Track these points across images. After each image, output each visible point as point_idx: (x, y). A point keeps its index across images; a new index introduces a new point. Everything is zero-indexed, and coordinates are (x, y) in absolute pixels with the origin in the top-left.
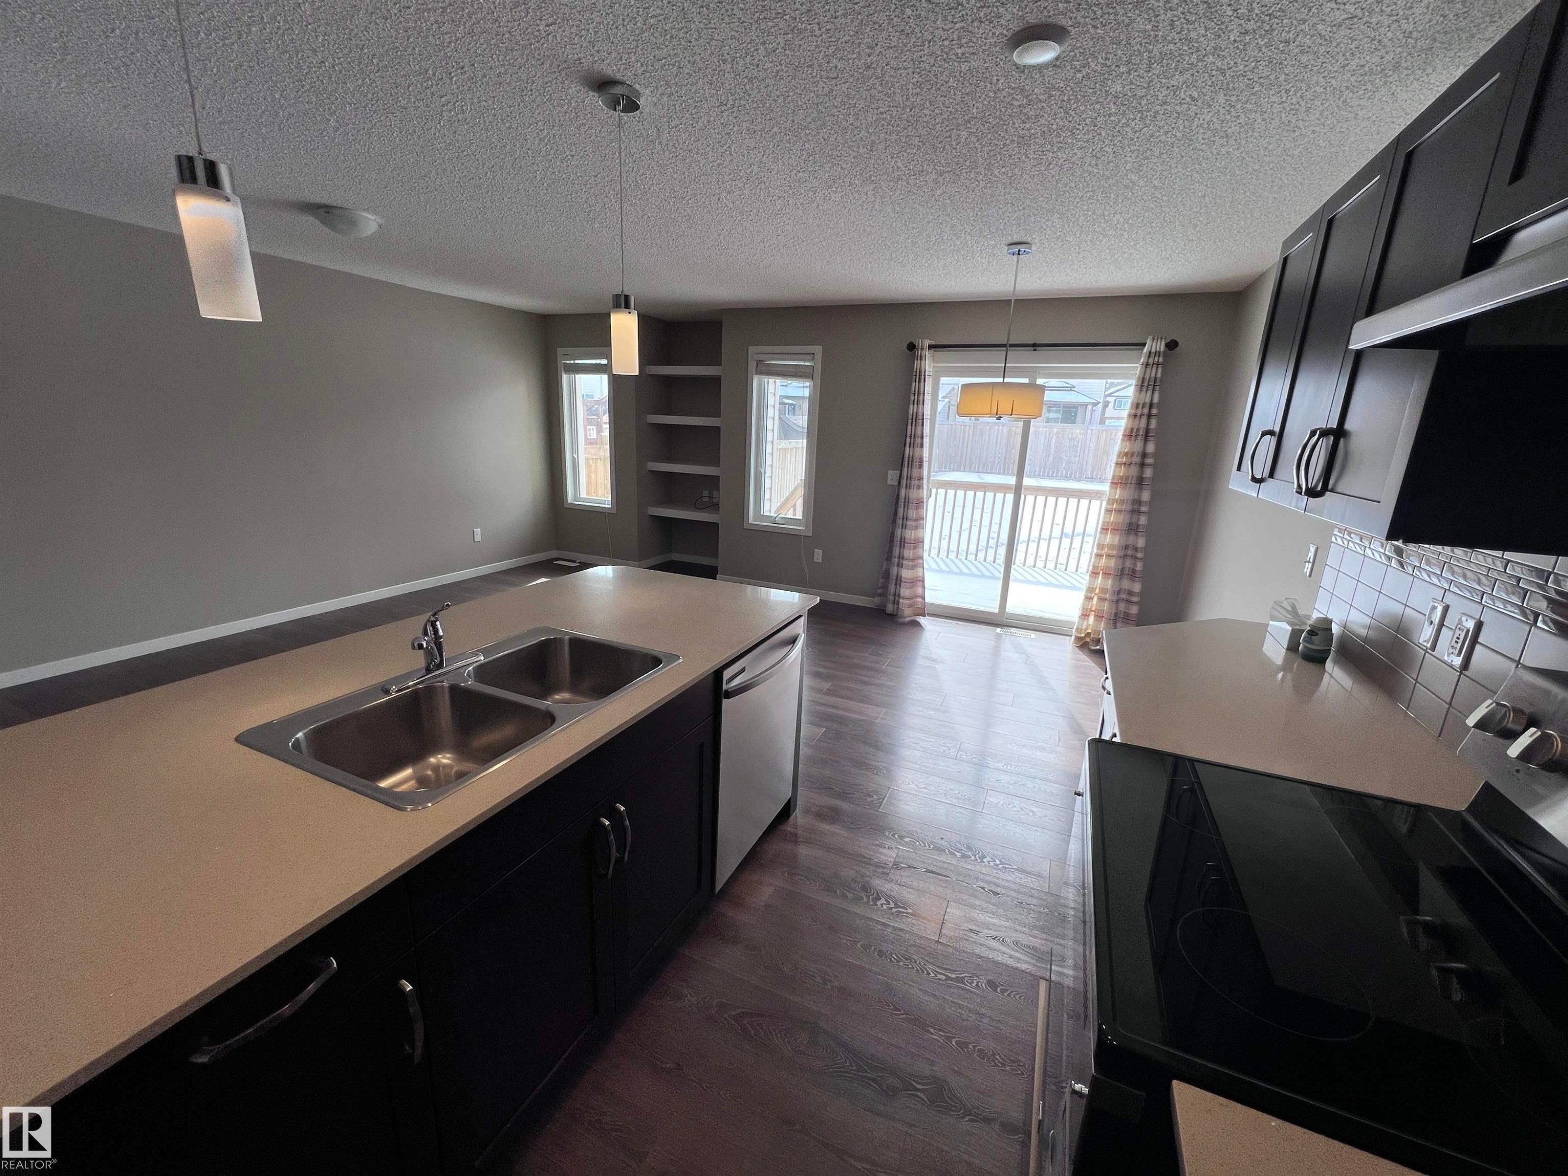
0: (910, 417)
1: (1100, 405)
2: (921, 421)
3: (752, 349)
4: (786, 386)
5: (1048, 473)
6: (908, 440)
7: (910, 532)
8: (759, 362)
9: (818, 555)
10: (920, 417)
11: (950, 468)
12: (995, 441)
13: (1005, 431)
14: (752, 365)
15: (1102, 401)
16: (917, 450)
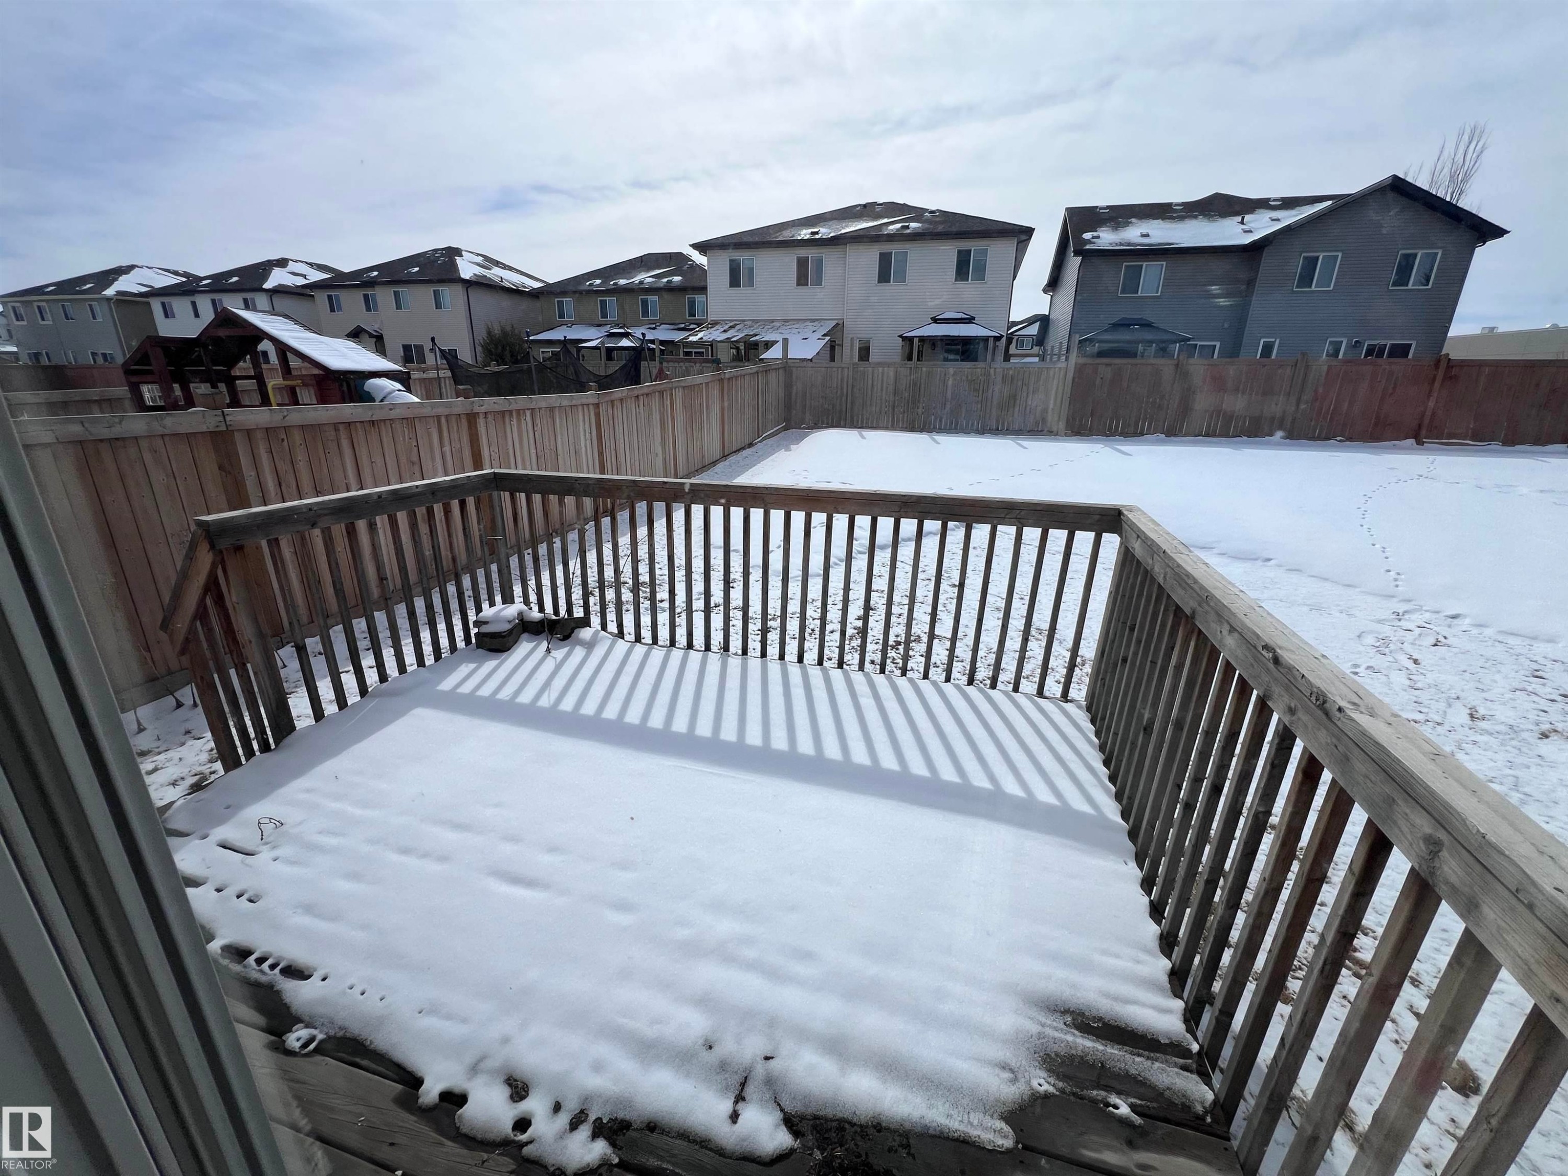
1: (1004, 339)
4: (654, 329)
5: (946, 424)
11: (828, 423)
12: (879, 387)
13: (892, 374)
15: (1005, 335)
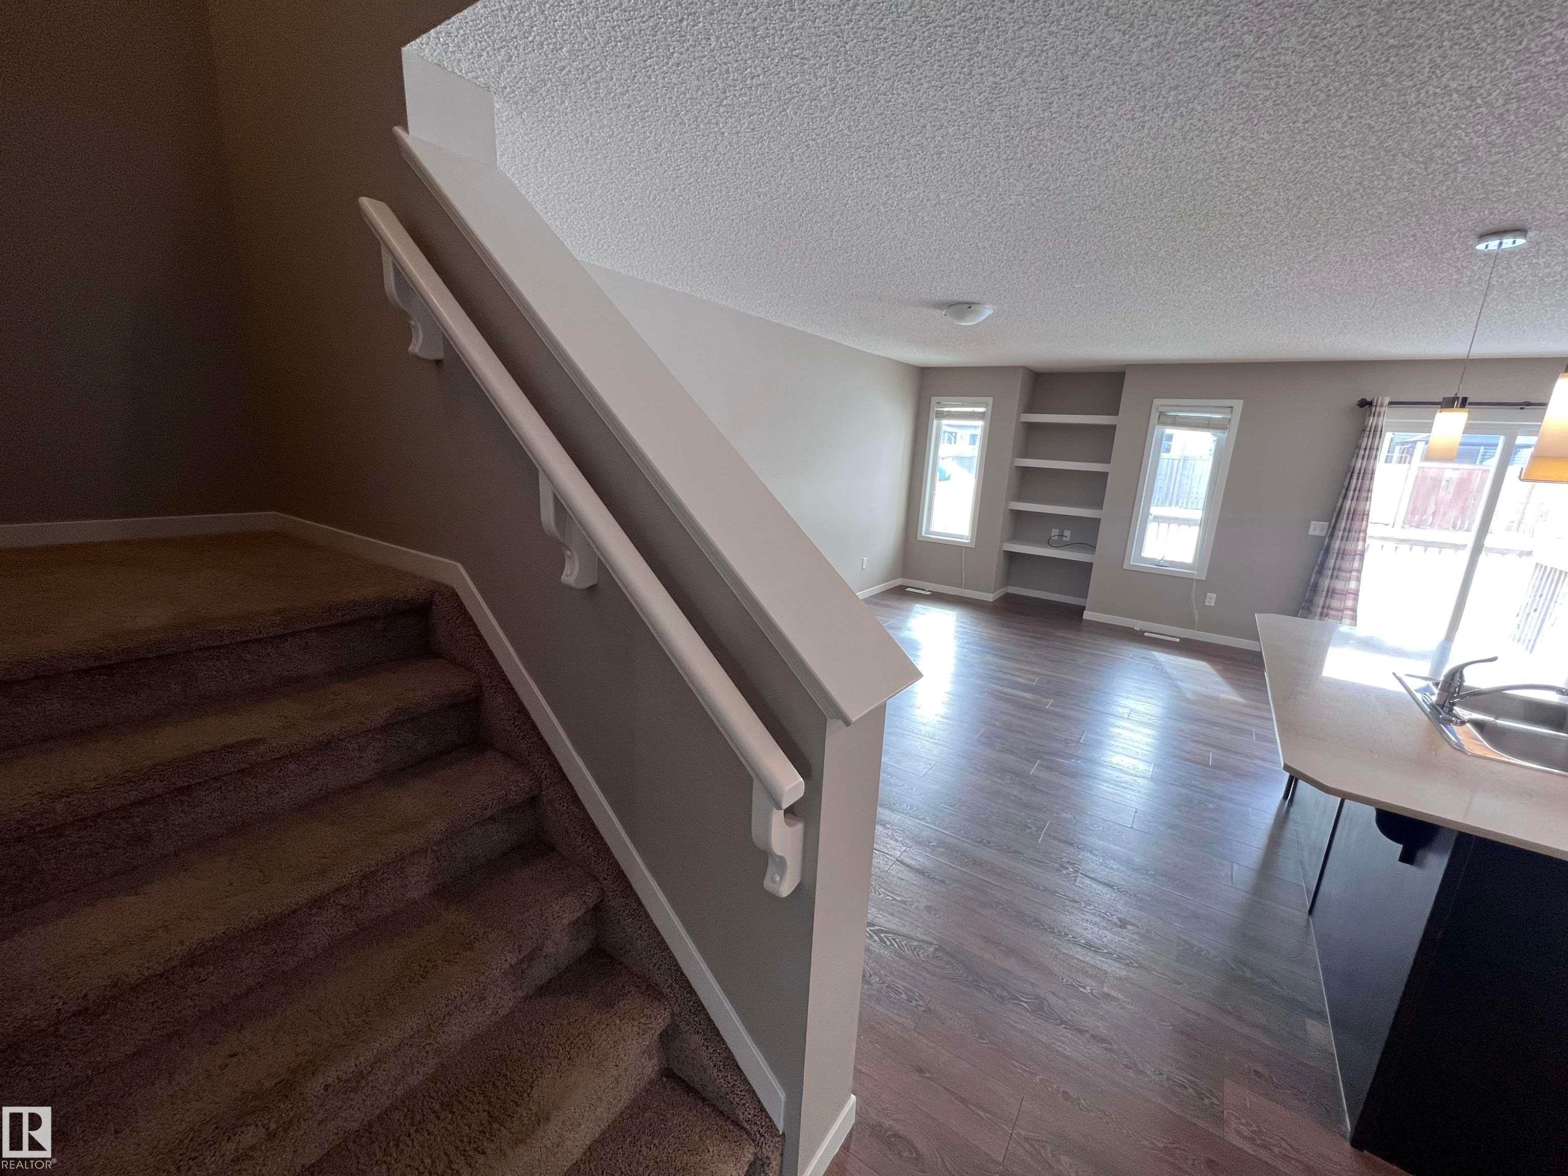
0: (1357, 471)
2: (1370, 476)
3: (1157, 402)
6: (1351, 493)
7: (1343, 583)
8: (1161, 414)
9: (1211, 599)
10: (1370, 472)
14: (1154, 415)
16: (1362, 503)
